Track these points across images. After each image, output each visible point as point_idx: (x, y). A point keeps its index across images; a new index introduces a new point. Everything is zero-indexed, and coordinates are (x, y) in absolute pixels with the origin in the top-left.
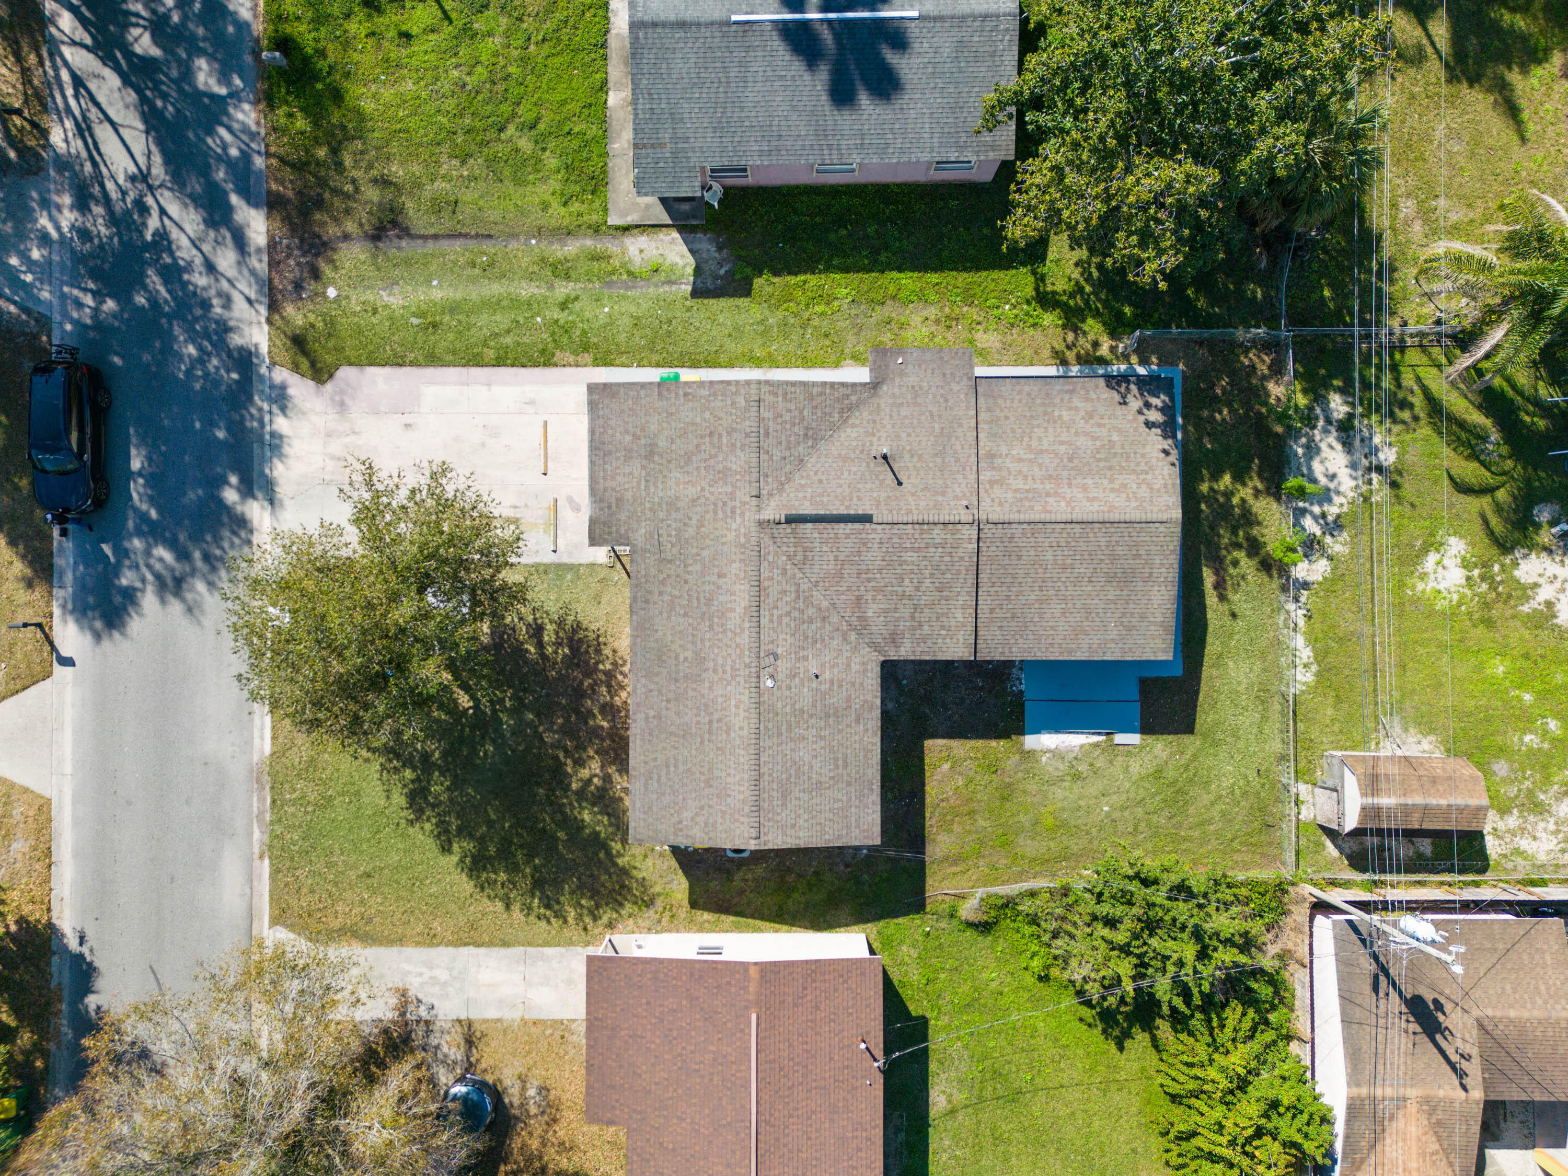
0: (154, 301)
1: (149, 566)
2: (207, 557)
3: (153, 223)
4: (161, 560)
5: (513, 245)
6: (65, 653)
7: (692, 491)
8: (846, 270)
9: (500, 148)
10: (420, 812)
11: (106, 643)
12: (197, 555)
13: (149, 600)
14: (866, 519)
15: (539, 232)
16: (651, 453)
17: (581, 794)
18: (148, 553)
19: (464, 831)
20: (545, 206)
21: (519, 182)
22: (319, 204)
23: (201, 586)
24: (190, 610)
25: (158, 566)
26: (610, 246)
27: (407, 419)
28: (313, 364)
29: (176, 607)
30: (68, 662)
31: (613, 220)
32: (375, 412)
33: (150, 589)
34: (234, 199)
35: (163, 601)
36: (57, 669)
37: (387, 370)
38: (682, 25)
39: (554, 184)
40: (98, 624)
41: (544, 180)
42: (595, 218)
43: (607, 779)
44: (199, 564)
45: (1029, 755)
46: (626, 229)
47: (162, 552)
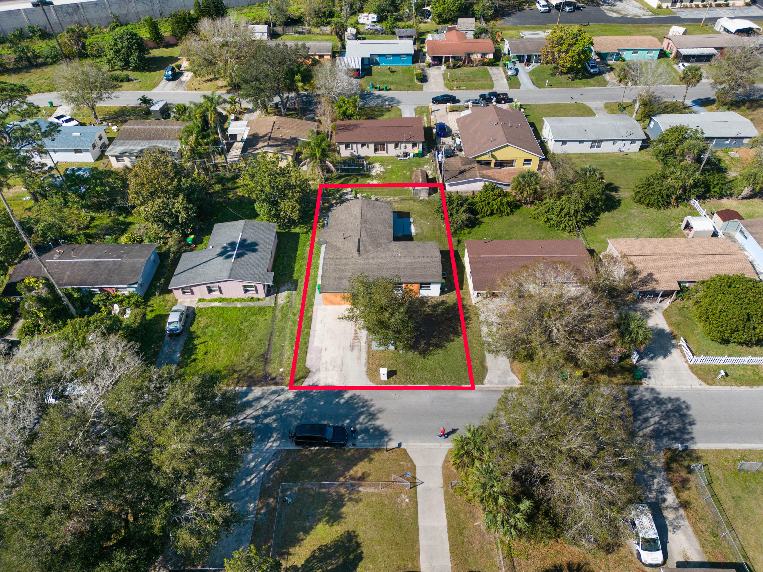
0: (275, 420)
1: (366, 423)
2: (363, 407)
3: (249, 421)
4: (364, 419)
5: (276, 327)
6: (397, 446)
7: (351, 270)
8: (294, 262)
9: (246, 330)
10: (443, 346)
11: (392, 437)
12: (362, 409)
13: (378, 423)
14: (359, 240)
15: (273, 321)
16: (340, 278)
17: (434, 311)
18: (361, 424)
19: (447, 335)
20: (266, 320)
21: (258, 325)
22: (251, 377)
23: (373, 409)
24: (380, 412)
25: (366, 420)
26: (279, 307)
27: (323, 350)
28: (302, 377)
29: (379, 415)
30: (400, 445)
31: (273, 305)
32: (320, 358)
33: (373, 423)
34: (245, 400)
35: (378, 419)
36: (403, 447)
37: (308, 355)
38: (232, 270)
39: (259, 318)
40: (386, 439)
41: (258, 320)
42: (271, 309)
43: (429, 306)
44: (365, 409)
45: (417, 234)
46: (275, 303)
47: (361, 419)
